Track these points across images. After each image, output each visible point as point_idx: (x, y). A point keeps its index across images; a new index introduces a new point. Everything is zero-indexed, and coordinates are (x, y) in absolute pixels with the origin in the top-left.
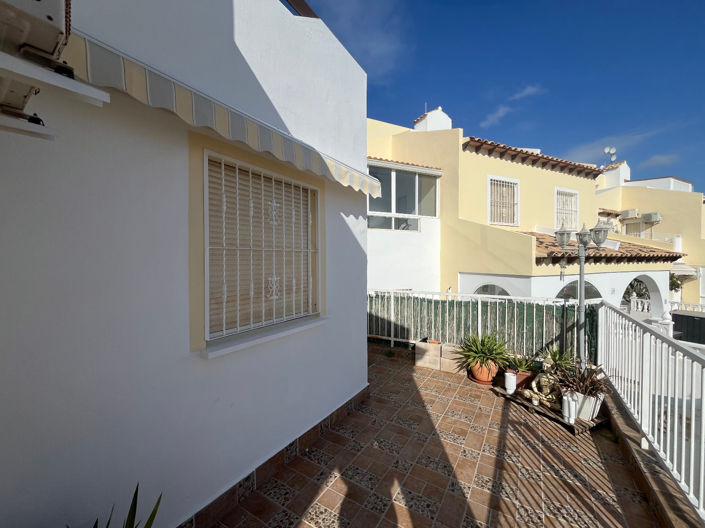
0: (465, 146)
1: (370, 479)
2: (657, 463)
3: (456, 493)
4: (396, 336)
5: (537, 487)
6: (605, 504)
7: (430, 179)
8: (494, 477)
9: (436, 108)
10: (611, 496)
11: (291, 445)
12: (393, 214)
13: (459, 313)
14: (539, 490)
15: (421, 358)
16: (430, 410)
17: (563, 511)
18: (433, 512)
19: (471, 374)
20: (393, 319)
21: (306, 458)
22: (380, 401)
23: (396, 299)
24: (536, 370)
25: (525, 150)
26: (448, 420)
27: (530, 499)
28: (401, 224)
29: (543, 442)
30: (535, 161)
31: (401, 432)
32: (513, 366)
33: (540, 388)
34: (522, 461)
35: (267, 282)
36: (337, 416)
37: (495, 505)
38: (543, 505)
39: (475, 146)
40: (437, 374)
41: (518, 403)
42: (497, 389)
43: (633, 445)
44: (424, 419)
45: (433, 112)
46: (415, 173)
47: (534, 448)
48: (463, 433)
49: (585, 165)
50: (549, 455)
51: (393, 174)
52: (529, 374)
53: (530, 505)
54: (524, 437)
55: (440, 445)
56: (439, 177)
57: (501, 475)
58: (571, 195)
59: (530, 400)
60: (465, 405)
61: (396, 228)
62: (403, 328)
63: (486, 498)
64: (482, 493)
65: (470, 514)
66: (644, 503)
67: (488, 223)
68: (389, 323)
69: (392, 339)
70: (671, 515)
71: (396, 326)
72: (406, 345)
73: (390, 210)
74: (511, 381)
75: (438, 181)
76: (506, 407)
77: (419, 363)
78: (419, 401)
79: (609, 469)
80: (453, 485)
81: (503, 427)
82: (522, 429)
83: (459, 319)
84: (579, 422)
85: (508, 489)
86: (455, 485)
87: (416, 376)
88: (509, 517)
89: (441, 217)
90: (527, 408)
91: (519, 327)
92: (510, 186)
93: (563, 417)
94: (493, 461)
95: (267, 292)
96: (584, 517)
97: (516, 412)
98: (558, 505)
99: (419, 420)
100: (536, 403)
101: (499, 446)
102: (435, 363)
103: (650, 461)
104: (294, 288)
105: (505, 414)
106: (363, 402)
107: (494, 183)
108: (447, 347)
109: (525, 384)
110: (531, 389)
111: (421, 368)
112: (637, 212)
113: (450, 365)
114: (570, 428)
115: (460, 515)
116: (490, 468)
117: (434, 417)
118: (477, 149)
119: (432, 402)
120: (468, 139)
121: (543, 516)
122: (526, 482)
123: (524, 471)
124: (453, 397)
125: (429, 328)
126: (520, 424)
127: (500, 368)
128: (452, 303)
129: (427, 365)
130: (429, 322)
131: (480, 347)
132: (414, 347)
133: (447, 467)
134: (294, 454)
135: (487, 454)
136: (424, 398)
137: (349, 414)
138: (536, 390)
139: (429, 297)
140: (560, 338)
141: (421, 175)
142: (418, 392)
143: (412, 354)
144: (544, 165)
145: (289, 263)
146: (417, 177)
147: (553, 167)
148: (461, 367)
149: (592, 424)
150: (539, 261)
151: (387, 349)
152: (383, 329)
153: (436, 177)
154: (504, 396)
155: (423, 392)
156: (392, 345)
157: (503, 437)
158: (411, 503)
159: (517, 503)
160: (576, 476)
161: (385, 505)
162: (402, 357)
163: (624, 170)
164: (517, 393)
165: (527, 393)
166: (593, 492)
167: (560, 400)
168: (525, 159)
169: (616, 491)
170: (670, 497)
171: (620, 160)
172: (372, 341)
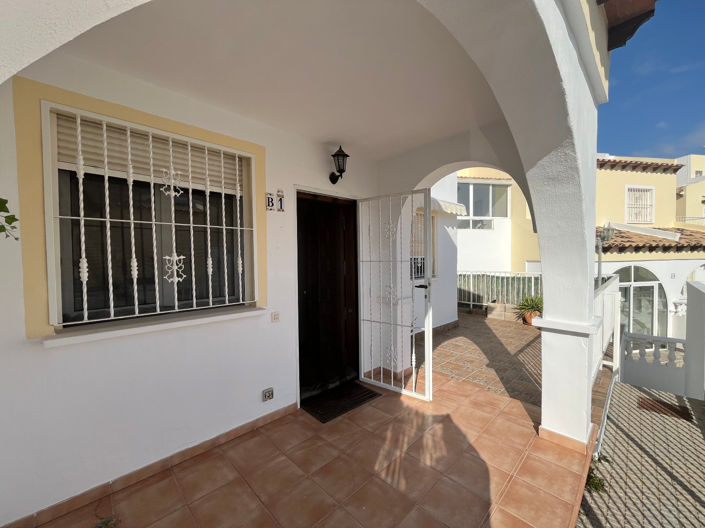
4: (474, 301)
7: (502, 188)
8: (524, 347)
12: (471, 217)
13: (519, 285)
15: (491, 313)
19: (525, 321)
20: (472, 290)
23: (474, 277)
26: (505, 335)
28: (478, 224)
40: (503, 322)
51: (471, 187)
56: (510, 185)
57: (527, 347)
58: (645, 191)
61: (473, 228)
62: (479, 297)
68: (469, 293)
69: (471, 303)
71: (474, 295)
72: (481, 307)
73: (468, 215)
75: (509, 189)
77: (489, 316)
83: (519, 289)
85: (529, 350)
87: (488, 322)
89: (511, 217)
101: (531, 342)
102: (501, 315)
108: (510, 306)
111: (491, 319)
113: (511, 316)
124: (509, 329)
125: (498, 296)
128: (513, 278)
129: (495, 317)
130: (498, 292)
131: (530, 303)
132: (487, 307)
135: (523, 343)
139: (498, 275)
141: (494, 186)
143: (486, 311)
146: (491, 188)
147: (623, 167)
148: (518, 317)
151: (467, 309)
152: (464, 297)
153: (507, 186)
156: (471, 307)
162: (478, 313)
172: (460, 305)
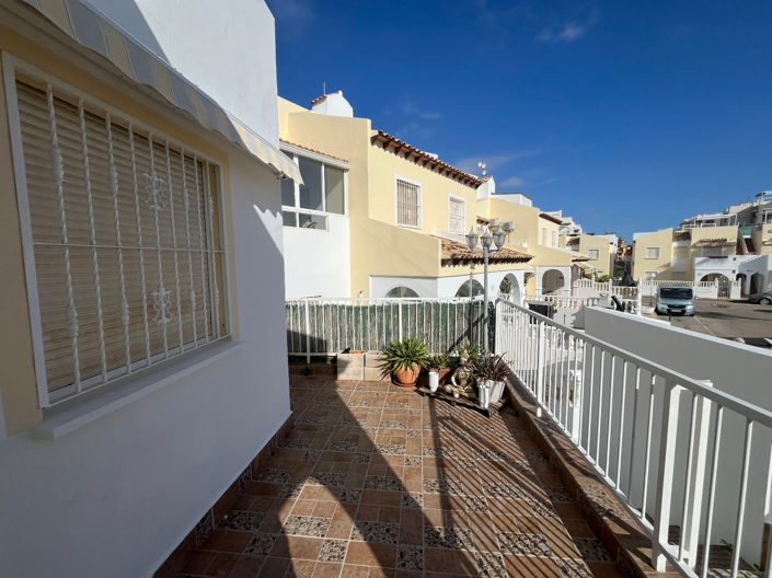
0: (374, 140)
1: (319, 525)
2: (548, 426)
3: (411, 507)
4: (312, 351)
5: (474, 474)
6: (524, 471)
7: (337, 172)
8: (439, 478)
9: (336, 91)
10: (524, 463)
11: (203, 520)
12: (297, 209)
13: (381, 318)
14: (477, 477)
15: (342, 371)
16: (364, 425)
17: (498, 489)
18: (394, 536)
19: (396, 380)
20: (308, 332)
21: (227, 528)
22: (308, 428)
23: (312, 308)
24: (455, 364)
25: (427, 154)
26: (386, 432)
27: (472, 488)
28: (305, 220)
29: (468, 431)
30: (434, 166)
31: (340, 458)
32: (433, 364)
33: (458, 381)
34: (457, 454)
35: (150, 299)
36: (260, 461)
37: (446, 504)
38: (483, 490)
39: (383, 141)
40: (362, 385)
41: (441, 399)
42: (422, 389)
43: (531, 415)
44: (359, 437)
45: (334, 95)
46: (321, 163)
47: (463, 438)
48: (402, 441)
49: (471, 176)
50: (476, 442)
52: (448, 370)
53: (473, 493)
54: (453, 431)
55: (383, 461)
56: (347, 170)
57: (444, 474)
58: (460, 202)
59: (452, 394)
60: (396, 412)
61: (301, 226)
62: (320, 341)
63: (437, 501)
64: (434, 496)
65: (428, 523)
66: (546, 461)
67: (395, 223)
68: (304, 337)
69: (308, 354)
70: (567, 465)
71: (312, 339)
72: (324, 359)
73: (293, 205)
74: (435, 379)
75: (346, 175)
76: (432, 406)
77: (341, 377)
78: (349, 418)
79: (518, 440)
80: (405, 498)
81: (434, 426)
82: (449, 423)
83: (381, 324)
84: (491, 405)
85: (453, 485)
86: (407, 497)
87: (340, 391)
88: (460, 511)
89: (349, 216)
90: (449, 402)
91: (435, 326)
92: (414, 188)
93: (479, 404)
94: (434, 462)
95: (152, 313)
96: (513, 488)
97: (442, 409)
98: (493, 484)
99: (355, 439)
100: (457, 396)
101: (436, 446)
102: (358, 373)
103: (545, 426)
104: (194, 304)
105: (433, 413)
106: (287, 436)
107: (401, 183)
108: (371, 355)
109: (445, 380)
110: (451, 383)
111: (344, 382)
112: (500, 220)
113: (374, 373)
114: (485, 413)
115: (419, 528)
116: (433, 469)
117: (370, 433)
118: (385, 146)
119: (365, 416)
120: (376, 133)
121: (485, 500)
122: (465, 473)
123: (461, 463)
124: (383, 407)
125: (350, 337)
126: (447, 418)
127: (422, 368)
128: (373, 308)
129: (350, 378)
130: (350, 332)
131: (404, 351)
132: (335, 359)
133: (397, 483)
134: (209, 528)
135: (428, 456)
136: (355, 414)
137: (273, 454)
138: (455, 384)
140: (469, 333)
141: (327, 166)
142: (347, 409)
143: (335, 367)
144: (440, 171)
145: (183, 268)
146: (323, 167)
147: (448, 174)
148: (385, 374)
149: (500, 405)
150: (444, 262)
151: (303, 366)
152: (297, 344)
153: (343, 170)
154: (428, 395)
155: (352, 408)
156: (309, 362)
157: (436, 435)
158: (371, 534)
159: (463, 495)
160: (499, 454)
161: (343, 549)
162: (322, 373)
163: (491, 184)
164: (439, 389)
165: (448, 388)
166: (513, 464)
167: (476, 390)
168: (426, 162)
169: (527, 458)
170: (562, 451)
171: (488, 175)
172: (292, 360)
